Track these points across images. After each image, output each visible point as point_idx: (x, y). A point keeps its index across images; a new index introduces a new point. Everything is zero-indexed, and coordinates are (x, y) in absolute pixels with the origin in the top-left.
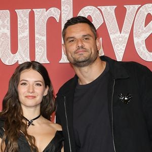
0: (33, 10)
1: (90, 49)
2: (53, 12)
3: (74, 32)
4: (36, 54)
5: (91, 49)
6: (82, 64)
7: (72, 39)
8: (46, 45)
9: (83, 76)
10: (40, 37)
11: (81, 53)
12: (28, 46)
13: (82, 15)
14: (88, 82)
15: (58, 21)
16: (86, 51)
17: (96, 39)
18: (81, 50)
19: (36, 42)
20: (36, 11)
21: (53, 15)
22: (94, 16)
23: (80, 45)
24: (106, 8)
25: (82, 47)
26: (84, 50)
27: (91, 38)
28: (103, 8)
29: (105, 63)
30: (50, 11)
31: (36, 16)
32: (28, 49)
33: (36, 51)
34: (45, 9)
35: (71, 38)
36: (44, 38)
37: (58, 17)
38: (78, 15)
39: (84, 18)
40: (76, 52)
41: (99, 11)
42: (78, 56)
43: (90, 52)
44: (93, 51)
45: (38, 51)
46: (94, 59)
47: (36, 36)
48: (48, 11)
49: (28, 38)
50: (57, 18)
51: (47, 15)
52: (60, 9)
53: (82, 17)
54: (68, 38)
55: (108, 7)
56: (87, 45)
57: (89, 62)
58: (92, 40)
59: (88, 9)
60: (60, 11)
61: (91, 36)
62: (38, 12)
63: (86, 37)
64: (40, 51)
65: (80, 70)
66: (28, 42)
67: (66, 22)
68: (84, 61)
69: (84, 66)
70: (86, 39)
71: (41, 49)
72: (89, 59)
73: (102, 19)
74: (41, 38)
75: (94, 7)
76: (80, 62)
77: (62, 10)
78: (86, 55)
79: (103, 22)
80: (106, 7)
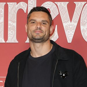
0: (7, 3)
1: (45, 32)
2: (22, 5)
3: (36, 17)
4: (8, 36)
5: (46, 32)
8: (16, 30)
10: (12, 23)
11: (38, 33)
12: (3, 29)
15: (25, 12)
18: (39, 30)
19: (9, 27)
20: (10, 4)
21: (22, 7)
22: (52, 9)
24: (61, 4)
25: (40, 29)
26: (41, 31)
28: (59, 4)
30: (20, 4)
31: (9, 8)
32: (3, 32)
33: (8, 33)
34: (16, 3)
37: (26, 9)
41: (55, 5)
45: (10, 34)
47: (9, 22)
48: (19, 4)
49: (3, 23)
51: (18, 7)
52: (27, 3)
54: (31, 20)
55: (62, 3)
57: (42, 40)
59: (48, 4)
60: (27, 5)
61: (48, 22)
62: (11, 5)
63: (44, 22)
64: (12, 33)
65: (34, 45)
66: (3, 26)
68: (39, 39)
70: (44, 23)
71: (12, 32)
73: (58, 12)
75: (52, 3)
76: (36, 39)
77: (28, 4)
79: (58, 13)
80: (61, 2)
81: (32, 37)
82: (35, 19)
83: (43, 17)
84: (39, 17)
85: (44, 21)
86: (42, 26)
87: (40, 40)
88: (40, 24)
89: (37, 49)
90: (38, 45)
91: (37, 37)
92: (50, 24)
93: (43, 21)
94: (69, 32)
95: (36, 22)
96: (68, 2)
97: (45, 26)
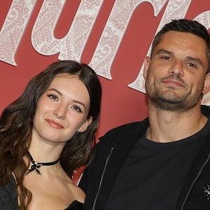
1: (190, 86)
5: (192, 86)
6: (166, 104)
7: (167, 55)
9: (159, 125)
10: (113, 29)
11: (171, 85)
12: (88, 35)
13: (202, 23)
14: (162, 140)
15: (156, 15)
16: (182, 85)
17: (207, 73)
18: (175, 80)
19: (105, 34)
23: (176, 71)
25: (179, 76)
26: (181, 83)
27: (200, 67)
29: (206, 120)
32: (85, 41)
33: (97, 50)
35: (167, 52)
36: (120, 34)
38: (195, 19)
39: (202, 28)
40: (164, 81)
42: (165, 89)
43: (189, 91)
44: (194, 91)
46: (190, 104)
47: (109, 24)
49: (94, 21)
50: (157, 7)
54: (161, 50)
58: (200, 70)
61: (201, 64)
63: (192, 62)
64: (105, 52)
65: (158, 114)
66: (91, 28)
67: (170, 21)
70: (191, 65)
71: (106, 49)
72: (181, 102)
74: (115, 31)
76: (164, 100)
78: (180, 92)
82: (170, 50)
86: (185, 71)
88: (182, 65)
90: (168, 115)
93: (190, 58)
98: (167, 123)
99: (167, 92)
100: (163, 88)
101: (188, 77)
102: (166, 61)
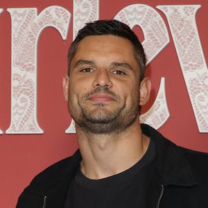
0: (9, 10)
1: (122, 98)
2: (54, 16)
3: (95, 51)
5: (125, 98)
7: (86, 66)
8: (35, 92)
9: (94, 155)
11: (100, 101)
17: (141, 80)
18: (102, 93)
20: (15, 13)
21: (54, 22)
22: (149, 26)
23: (102, 82)
24: (176, 11)
25: (106, 88)
26: (110, 95)
28: (169, 10)
30: (47, 13)
31: (14, 25)
34: (35, 9)
37: (66, 27)
41: (159, 16)
42: (93, 108)
48: (43, 12)
50: (62, 29)
51: (41, 23)
52: (71, 10)
53: (122, 24)
55: (181, 8)
56: (119, 87)
57: (114, 125)
58: (131, 77)
59: (135, 10)
60: (69, 14)
61: (131, 69)
62: (20, 15)
63: (120, 68)
68: (103, 122)
69: (102, 132)
73: (167, 35)
74: (25, 75)
75: (148, 7)
76: (94, 122)
77: (75, 11)
80: (176, 7)
81: (84, 115)
83: (117, 52)
84: (105, 52)
85: (119, 65)
86: (114, 81)
87: (109, 125)
88: (108, 74)
89: (100, 154)
90: (102, 139)
91: (96, 116)
92: (138, 74)
93: (117, 64)
94: (202, 99)
95: (96, 67)
96: (199, 6)
97: (122, 81)
98: (101, 149)
99: (95, 110)
100: (90, 107)
101: (118, 87)
102: (88, 73)
